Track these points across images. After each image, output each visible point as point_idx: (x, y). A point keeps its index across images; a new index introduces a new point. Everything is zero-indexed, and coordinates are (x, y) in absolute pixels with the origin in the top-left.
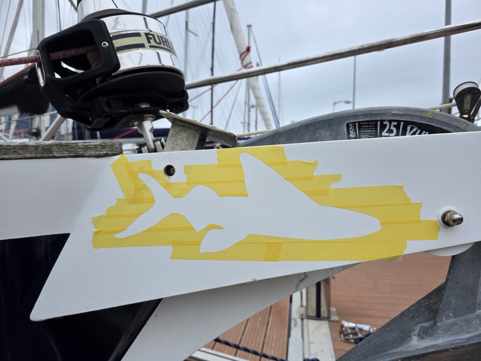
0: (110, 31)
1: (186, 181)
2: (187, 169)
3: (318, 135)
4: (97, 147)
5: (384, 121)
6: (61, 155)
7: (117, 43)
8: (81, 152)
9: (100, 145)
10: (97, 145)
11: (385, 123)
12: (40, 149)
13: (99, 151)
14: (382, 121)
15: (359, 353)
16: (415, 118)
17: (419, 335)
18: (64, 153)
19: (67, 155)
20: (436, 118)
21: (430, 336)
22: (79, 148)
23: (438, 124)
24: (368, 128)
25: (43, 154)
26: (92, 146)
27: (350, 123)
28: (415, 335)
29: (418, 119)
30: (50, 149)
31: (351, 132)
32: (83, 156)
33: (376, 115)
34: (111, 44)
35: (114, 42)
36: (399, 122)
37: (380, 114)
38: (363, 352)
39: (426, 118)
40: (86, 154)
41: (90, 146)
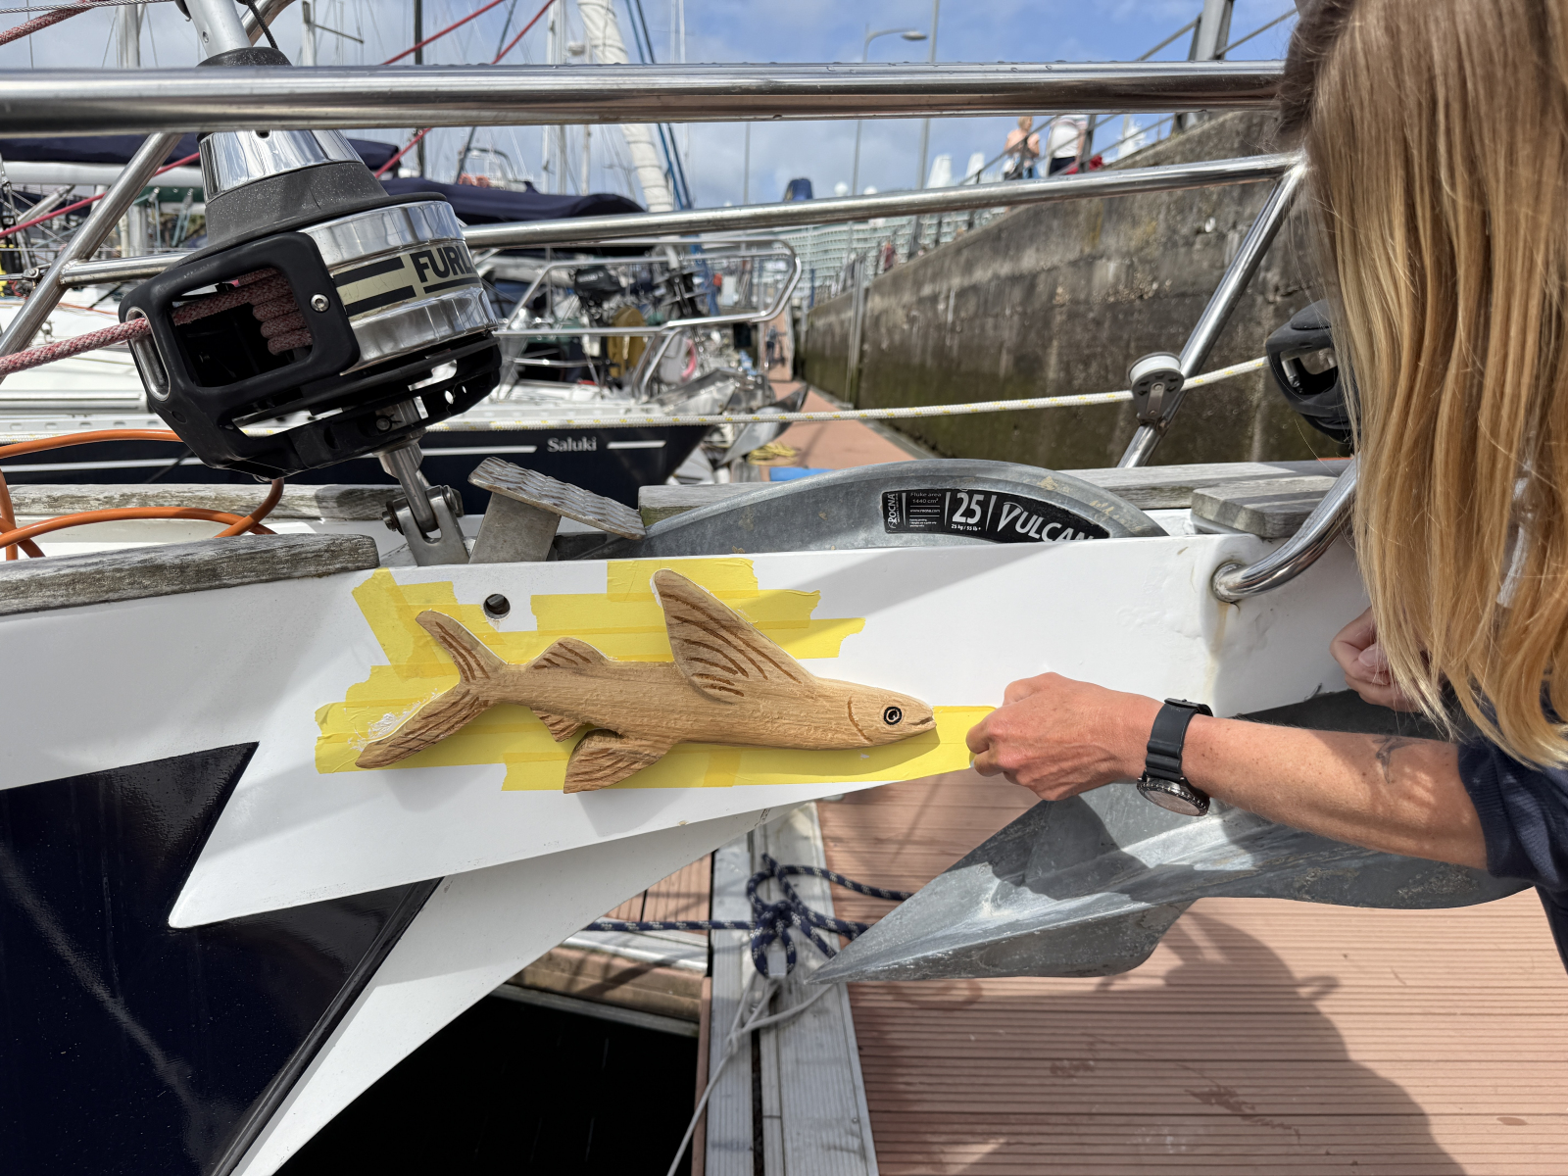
0: (328, 259)
1: (535, 628)
2: (538, 603)
3: (822, 515)
4: (321, 556)
5: (959, 491)
6: (239, 581)
7: (349, 294)
8: (285, 570)
9: (326, 551)
10: (320, 551)
11: (959, 495)
12: (191, 573)
13: (326, 564)
14: (955, 492)
15: (881, 939)
16: (1019, 488)
17: (994, 900)
18: (245, 577)
19: (254, 579)
20: (1059, 490)
21: (1011, 904)
22: (281, 562)
23: (1062, 503)
24: (927, 504)
25: (198, 582)
26: (309, 555)
27: (891, 493)
28: (987, 900)
29: (1025, 490)
30: (214, 570)
31: (892, 511)
32: (289, 578)
33: (944, 479)
34: (334, 298)
35: (341, 290)
36: (988, 494)
37: (952, 477)
38: (887, 937)
39: (1040, 489)
40: (296, 574)
41: (304, 555)
